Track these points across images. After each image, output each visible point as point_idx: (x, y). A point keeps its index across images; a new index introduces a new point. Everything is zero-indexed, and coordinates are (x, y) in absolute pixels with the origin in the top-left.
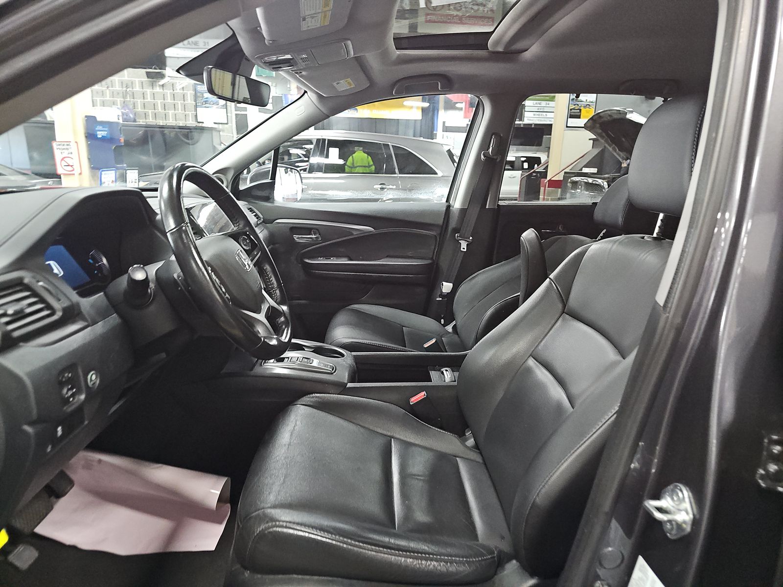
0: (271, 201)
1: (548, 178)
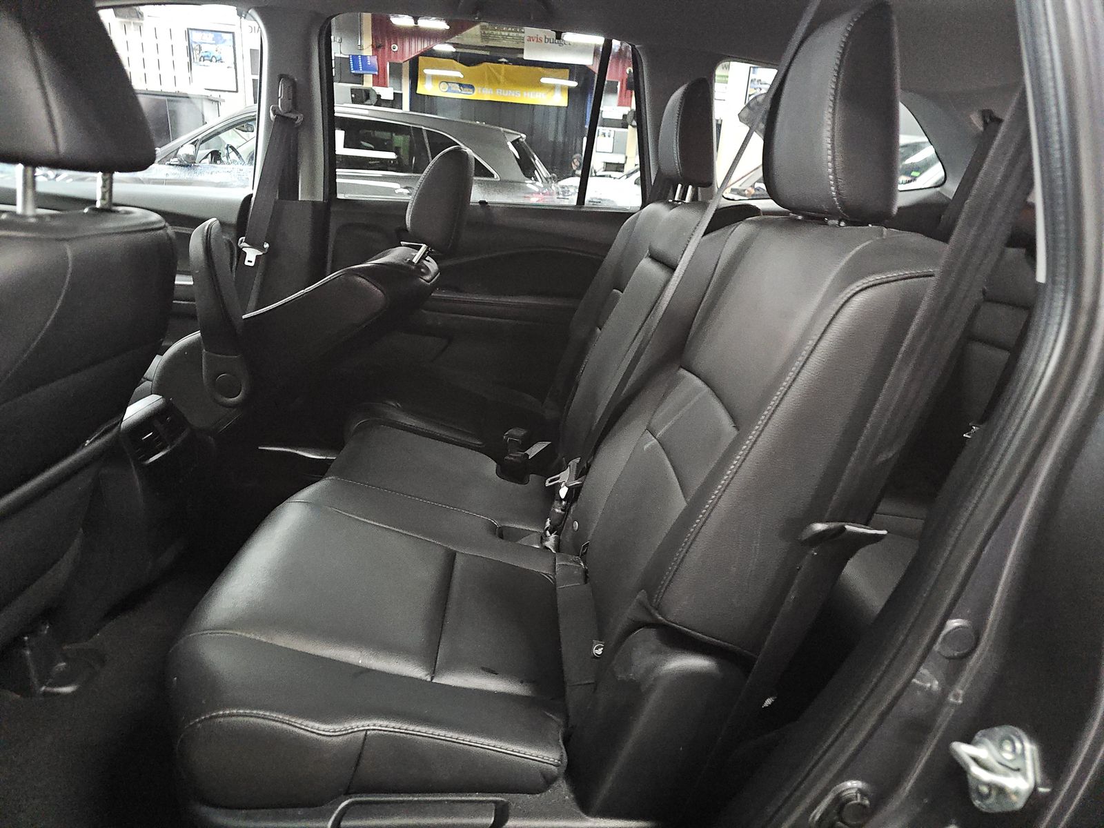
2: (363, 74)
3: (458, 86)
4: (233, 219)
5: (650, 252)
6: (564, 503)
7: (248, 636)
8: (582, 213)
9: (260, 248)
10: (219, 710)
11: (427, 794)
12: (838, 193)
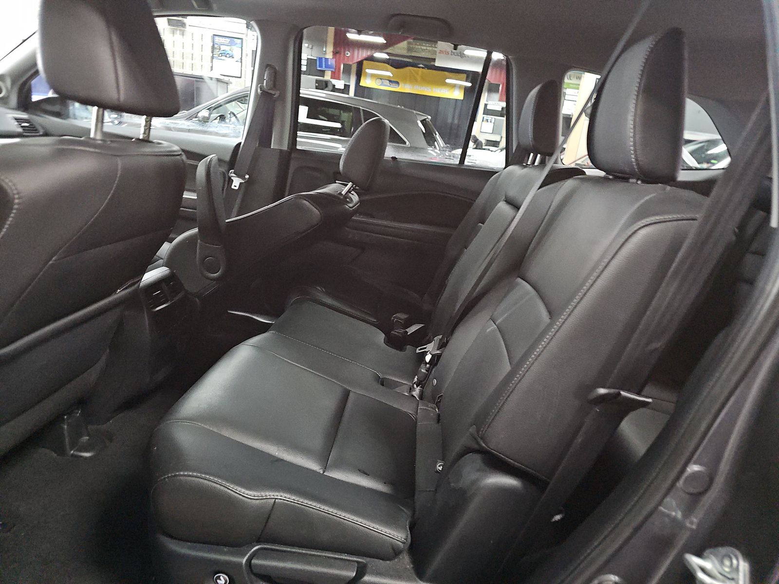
0: (63, 117)
2: (324, 71)
3: (388, 82)
4: (227, 158)
5: (506, 198)
6: (428, 365)
7: (205, 426)
8: (461, 169)
9: (242, 177)
10: (181, 471)
11: (312, 550)
12: (637, 160)
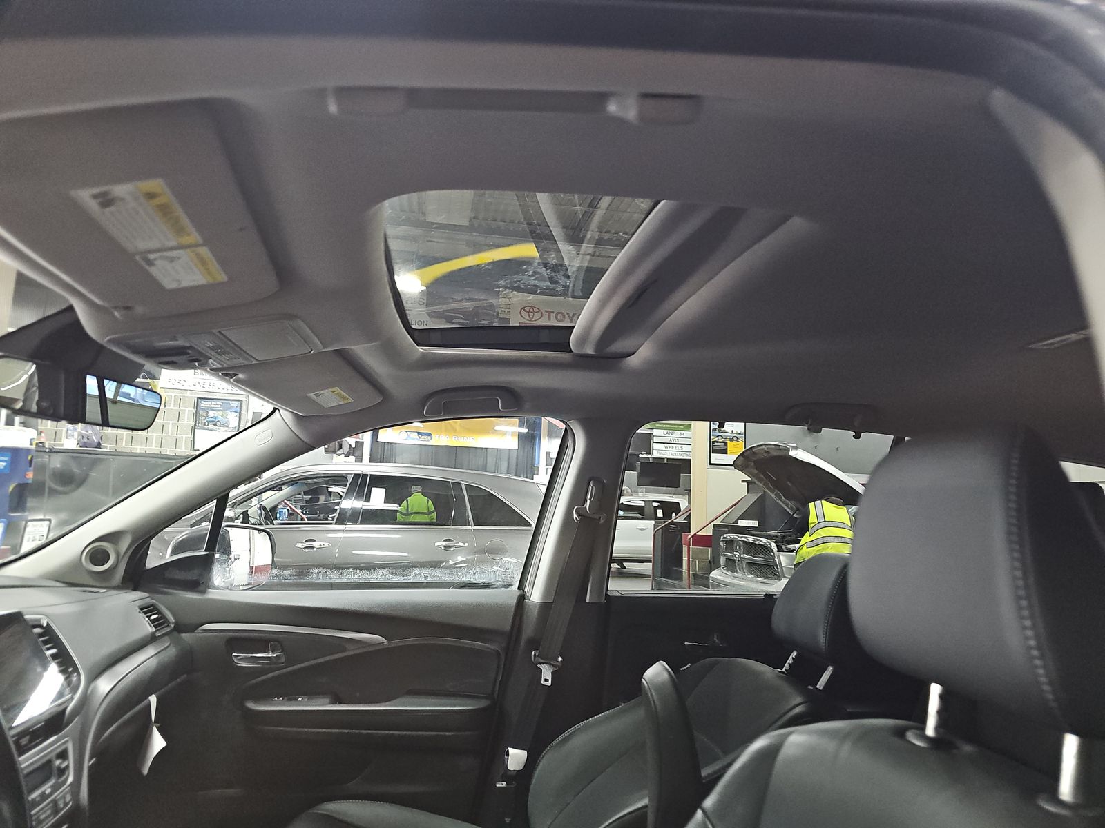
0: (201, 588)
1: (692, 533)
3: (416, 434)
